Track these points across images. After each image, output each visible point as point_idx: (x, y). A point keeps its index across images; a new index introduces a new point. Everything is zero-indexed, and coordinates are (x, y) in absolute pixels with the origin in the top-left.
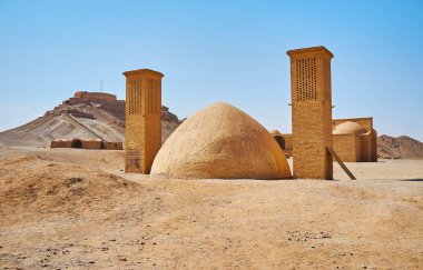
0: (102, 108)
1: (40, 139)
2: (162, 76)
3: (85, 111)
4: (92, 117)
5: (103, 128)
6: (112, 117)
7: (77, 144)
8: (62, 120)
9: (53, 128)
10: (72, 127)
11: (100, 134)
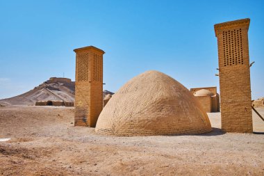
0: (64, 85)
1: (31, 101)
2: (103, 53)
3: (55, 87)
4: (58, 90)
5: (64, 95)
6: (69, 90)
7: (50, 103)
8: (43, 91)
9: (38, 95)
10: (48, 95)
11: (63, 98)
